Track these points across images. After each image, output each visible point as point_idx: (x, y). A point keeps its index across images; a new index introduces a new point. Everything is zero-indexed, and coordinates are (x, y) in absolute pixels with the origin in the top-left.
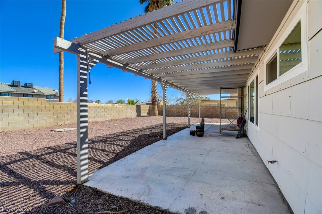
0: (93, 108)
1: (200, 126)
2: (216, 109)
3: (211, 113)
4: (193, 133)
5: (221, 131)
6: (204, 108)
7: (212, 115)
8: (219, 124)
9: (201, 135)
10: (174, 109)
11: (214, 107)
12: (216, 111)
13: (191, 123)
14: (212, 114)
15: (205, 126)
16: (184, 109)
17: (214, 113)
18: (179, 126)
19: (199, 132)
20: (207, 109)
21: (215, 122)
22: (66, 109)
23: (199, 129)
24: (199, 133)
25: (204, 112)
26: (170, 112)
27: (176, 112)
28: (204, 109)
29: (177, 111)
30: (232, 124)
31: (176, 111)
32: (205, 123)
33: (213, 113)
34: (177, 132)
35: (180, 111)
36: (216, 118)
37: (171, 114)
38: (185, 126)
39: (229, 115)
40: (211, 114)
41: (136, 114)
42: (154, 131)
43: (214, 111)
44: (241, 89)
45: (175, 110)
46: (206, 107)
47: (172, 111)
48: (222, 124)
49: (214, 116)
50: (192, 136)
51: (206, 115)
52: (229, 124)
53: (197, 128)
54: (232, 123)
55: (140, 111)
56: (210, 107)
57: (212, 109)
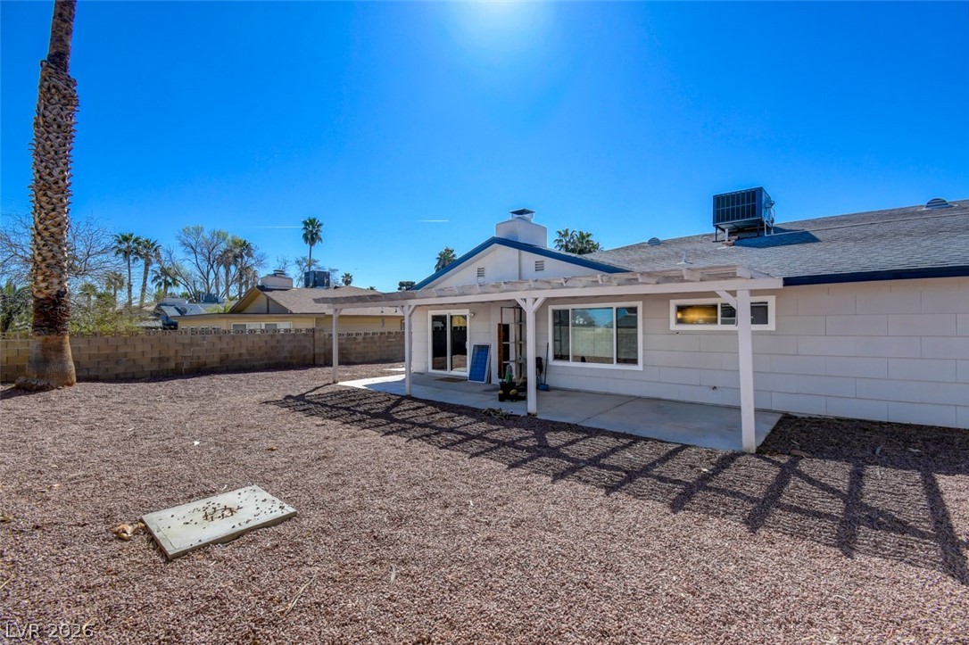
2: (301, 341)
3: (286, 354)
6: (267, 339)
7: (288, 360)
10: (139, 348)
11: (295, 335)
12: (300, 346)
14: (291, 358)
16: (191, 344)
17: (294, 354)
20: (274, 343)
25: (266, 353)
26: (117, 362)
27: (152, 359)
28: (266, 342)
29: (156, 355)
31: (149, 356)
33: (292, 352)
35: (172, 353)
37: (121, 370)
40: (285, 358)
43: (295, 347)
47: (125, 355)
49: (295, 361)
57: (289, 341)
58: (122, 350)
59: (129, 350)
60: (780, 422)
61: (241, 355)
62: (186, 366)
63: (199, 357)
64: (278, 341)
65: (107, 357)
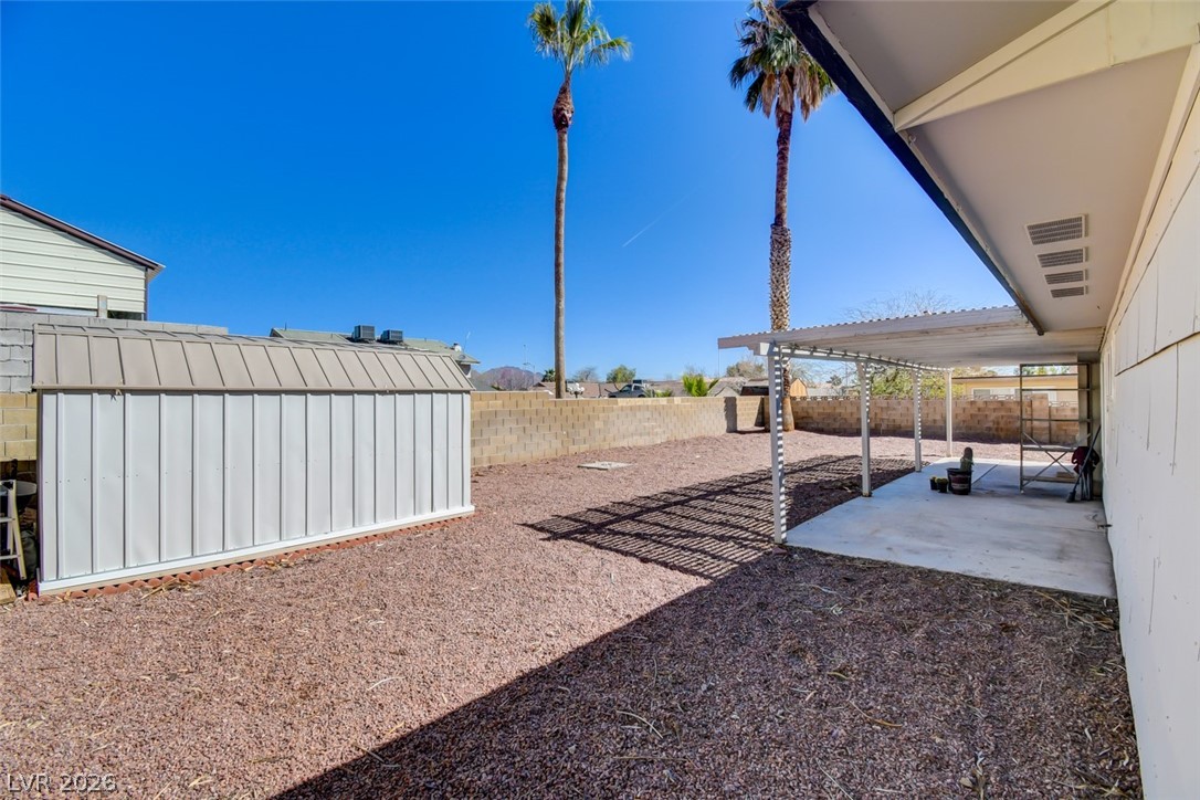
0: (629, 412)
1: (959, 467)
2: (1010, 410)
3: (991, 425)
4: (939, 486)
5: (1025, 482)
6: (965, 406)
7: (994, 432)
8: (1017, 463)
9: (965, 492)
10: (849, 411)
11: (1002, 403)
12: (1009, 417)
13: (924, 459)
14: (997, 429)
15: (973, 468)
17: (1002, 425)
18: (886, 467)
19: (958, 482)
20: (974, 411)
21: (1007, 457)
22: (581, 414)
23: (958, 476)
24: (956, 486)
25: (964, 421)
26: (834, 420)
28: (964, 409)
30: (1056, 464)
32: (976, 460)
33: (998, 423)
34: (888, 482)
36: (1010, 442)
37: (837, 425)
38: (905, 466)
39: (1063, 433)
40: (989, 429)
41: (724, 424)
42: (821, 475)
43: (1002, 417)
44: (1084, 368)
45: (852, 414)
46: (972, 403)
47: (840, 414)
48: (1026, 463)
49: (1002, 434)
50: (936, 493)
51: (973, 431)
52: (1049, 464)
53: (952, 472)
54: (1056, 461)
55: (736, 416)
56: (986, 402)
57: (995, 410)
58: (838, 411)
59: (843, 411)
60: (1082, 604)
61: (935, 421)
62: (883, 427)
63: (894, 420)
64: (979, 409)
65: (829, 415)
